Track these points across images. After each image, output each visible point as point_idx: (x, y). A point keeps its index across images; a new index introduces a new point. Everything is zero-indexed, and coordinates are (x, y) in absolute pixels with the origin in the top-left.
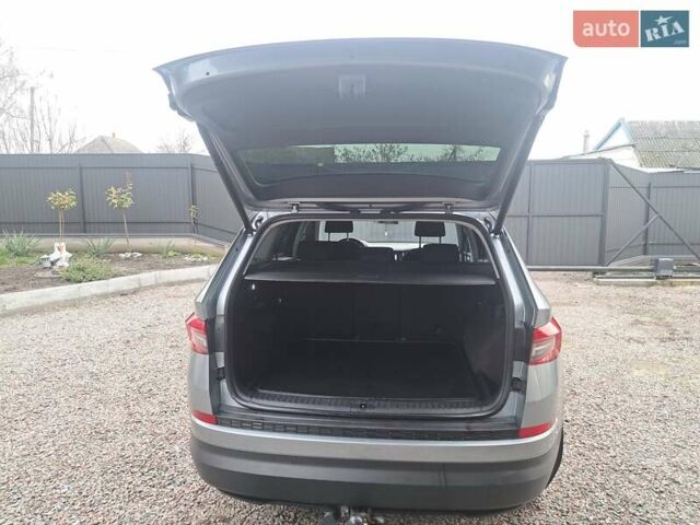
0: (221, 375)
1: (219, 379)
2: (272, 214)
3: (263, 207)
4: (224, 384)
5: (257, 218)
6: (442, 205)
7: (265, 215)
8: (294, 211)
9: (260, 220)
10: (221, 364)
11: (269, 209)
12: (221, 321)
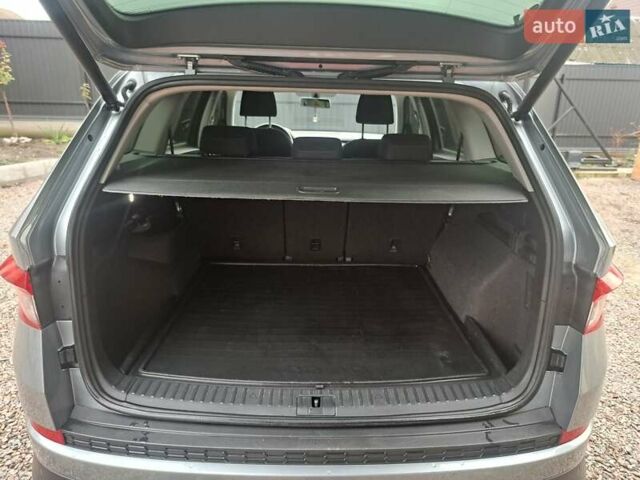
0: (70, 359)
1: (67, 366)
2: (152, 76)
3: (135, 63)
4: (77, 373)
5: (125, 83)
6: (437, 69)
7: (138, 77)
8: (190, 71)
9: (131, 87)
10: (70, 341)
11: (146, 66)
12: (62, 267)
